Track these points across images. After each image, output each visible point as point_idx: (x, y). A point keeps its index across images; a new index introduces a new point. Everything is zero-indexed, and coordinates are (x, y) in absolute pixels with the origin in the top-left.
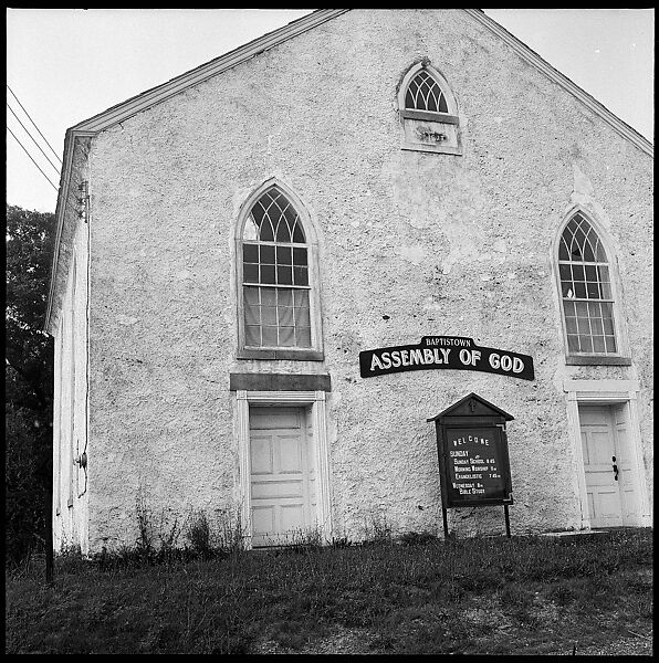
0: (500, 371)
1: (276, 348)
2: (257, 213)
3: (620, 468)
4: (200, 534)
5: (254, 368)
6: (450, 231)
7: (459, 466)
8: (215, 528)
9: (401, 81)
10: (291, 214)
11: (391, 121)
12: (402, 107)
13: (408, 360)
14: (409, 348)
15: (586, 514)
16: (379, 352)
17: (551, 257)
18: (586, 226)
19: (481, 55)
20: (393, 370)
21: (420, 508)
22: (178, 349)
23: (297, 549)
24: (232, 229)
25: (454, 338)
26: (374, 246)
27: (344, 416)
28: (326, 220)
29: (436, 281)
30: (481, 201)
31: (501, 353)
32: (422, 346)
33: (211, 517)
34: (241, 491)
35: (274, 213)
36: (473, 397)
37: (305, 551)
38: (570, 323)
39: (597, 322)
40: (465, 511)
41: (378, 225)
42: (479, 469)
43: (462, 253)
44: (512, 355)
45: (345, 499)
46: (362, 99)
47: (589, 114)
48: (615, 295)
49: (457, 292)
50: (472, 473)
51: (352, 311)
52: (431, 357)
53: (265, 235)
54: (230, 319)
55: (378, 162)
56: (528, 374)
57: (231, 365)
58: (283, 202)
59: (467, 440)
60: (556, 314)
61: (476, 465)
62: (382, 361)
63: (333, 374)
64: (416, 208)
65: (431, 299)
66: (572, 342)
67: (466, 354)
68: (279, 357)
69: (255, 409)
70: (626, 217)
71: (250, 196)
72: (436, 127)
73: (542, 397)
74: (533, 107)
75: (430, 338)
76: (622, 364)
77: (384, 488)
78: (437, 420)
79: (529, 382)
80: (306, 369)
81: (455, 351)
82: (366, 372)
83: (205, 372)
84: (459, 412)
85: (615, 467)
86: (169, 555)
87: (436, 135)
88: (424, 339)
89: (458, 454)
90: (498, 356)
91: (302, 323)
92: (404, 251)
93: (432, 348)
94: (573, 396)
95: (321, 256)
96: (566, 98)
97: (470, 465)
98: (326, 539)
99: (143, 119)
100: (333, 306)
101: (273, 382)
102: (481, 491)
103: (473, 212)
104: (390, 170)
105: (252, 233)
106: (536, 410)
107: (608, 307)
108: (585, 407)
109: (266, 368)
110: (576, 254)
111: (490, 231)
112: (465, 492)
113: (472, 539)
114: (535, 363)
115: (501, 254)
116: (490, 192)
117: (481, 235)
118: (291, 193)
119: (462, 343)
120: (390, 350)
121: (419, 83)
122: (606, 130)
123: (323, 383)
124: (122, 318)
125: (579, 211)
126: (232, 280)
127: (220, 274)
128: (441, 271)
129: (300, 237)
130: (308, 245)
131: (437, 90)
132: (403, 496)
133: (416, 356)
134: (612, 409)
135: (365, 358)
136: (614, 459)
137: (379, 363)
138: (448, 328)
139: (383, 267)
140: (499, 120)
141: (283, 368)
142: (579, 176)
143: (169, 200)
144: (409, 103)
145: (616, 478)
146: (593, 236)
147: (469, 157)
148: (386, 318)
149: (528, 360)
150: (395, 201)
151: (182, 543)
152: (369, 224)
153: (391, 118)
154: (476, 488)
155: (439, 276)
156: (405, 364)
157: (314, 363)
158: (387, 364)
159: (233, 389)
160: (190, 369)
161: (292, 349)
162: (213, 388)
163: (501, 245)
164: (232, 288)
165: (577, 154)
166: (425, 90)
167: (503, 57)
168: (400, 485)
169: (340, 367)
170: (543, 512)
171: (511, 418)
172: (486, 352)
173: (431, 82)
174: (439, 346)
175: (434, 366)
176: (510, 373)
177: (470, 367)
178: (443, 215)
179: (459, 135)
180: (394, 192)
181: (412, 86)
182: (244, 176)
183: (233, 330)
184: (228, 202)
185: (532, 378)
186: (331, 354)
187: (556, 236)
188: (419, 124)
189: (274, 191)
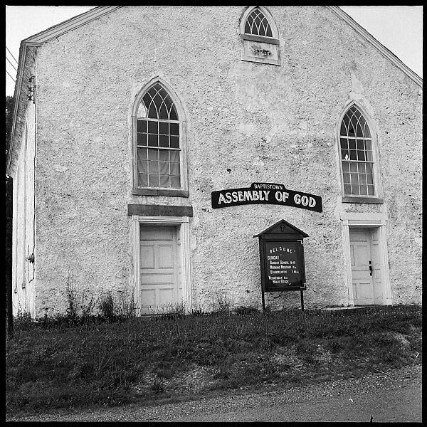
0: (301, 206)
1: (157, 188)
2: (146, 100)
3: (374, 267)
4: (108, 306)
5: (143, 201)
6: (271, 114)
7: (273, 265)
8: (117, 302)
9: (243, 15)
10: (169, 102)
11: (235, 41)
12: (243, 33)
13: (242, 198)
14: (243, 190)
15: (352, 297)
16: (224, 192)
17: (335, 134)
18: (358, 114)
20: (233, 204)
21: (248, 292)
22: (94, 188)
23: (169, 317)
24: (130, 110)
25: (272, 184)
26: (222, 123)
27: (201, 232)
28: (192, 105)
29: (262, 147)
30: (292, 95)
31: (302, 194)
32: (252, 189)
33: (115, 296)
34: (134, 280)
35: (158, 100)
36: (283, 222)
37: (174, 318)
38: (346, 176)
39: (364, 176)
40: (276, 294)
41: (225, 110)
42: (285, 267)
43: (278, 130)
44: (309, 196)
45: (201, 286)
46: (216, 26)
47: (363, 41)
48: (375, 159)
49: (275, 155)
50: (281, 270)
51: (207, 166)
52: (257, 196)
53: (152, 114)
54: (128, 169)
55: (226, 68)
56: (318, 208)
57: (129, 199)
58: (164, 93)
59: (278, 249)
60: (338, 170)
61: (284, 265)
62: (226, 198)
63: (194, 205)
64: (250, 99)
65: (258, 158)
66: (347, 188)
67: (279, 194)
68: (159, 194)
69: (144, 227)
70: (383, 109)
71: (142, 88)
72: (264, 46)
73: (327, 222)
74: (327, 36)
75: (257, 184)
76: (377, 202)
77: (225, 279)
78: (260, 236)
79: (318, 213)
80: (177, 202)
81: (273, 192)
82: (215, 205)
83: (112, 203)
84: (274, 231)
85: (370, 267)
86: (87, 319)
87: (264, 51)
88: (253, 184)
89: (273, 258)
90: (300, 196)
91: (175, 173)
92: (242, 127)
93: (258, 190)
94: (346, 222)
95: (189, 129)
96: (349, 30)
97: (279, 265)
98: (188, 310)
99: (72, 35)
100: (195, 162)
101: (155, 210)
102: (287, 282)
103: (286, 103)
104: (234, 74)
105: (143, 113)
106: (323, 231)
107: (370, 166)
108: (354, 230)
109: (151, 201)
110: (351, 132)
111: (297, 116)
112: (276, 282)
113: (280, 311)
114: (323, 201)
115: (304, 131)
116: (298, 90)
117: (292, 118)
118: (169, 88)
119: (277, 188)
120: (231, 191)
121: (254, 16)
122: (374, 51)
123: (188, 212)
124: (57, 167)
125: (354, 104)
126: (130, 144)
127: (122, 139)
128: (265, 141)
129: (174, 116)
130: (180, 122)
131: (265, 22)
132: (237, 284)
133: (248, 195)
134: (370, 231)
135: (215, 196)
136: (370, 263)
137: (224, 199)
138: (268, 177)
139: (227, 137)
140: (305, 43)
141: (162, 201)
142: (355, 80)
143: (89, 90)
144: (247, 30)
145: (371, 275)
146: (363, 120)
147: (285, 67)
148: (229, 170)
149: (318, 199)
150: (237, 94)
151: (96, 312)
152: (220, 109)
153: (235, 39)
154: (283, 279)
155: (264, 144)
156: (240, 200)
157: (182, 198)
158: (229, 200)
159: (130, 214)
160: (101, 201)
161: (168, 189)
162: (116, 213)
163: (304, 125)
164: (130, 148)
165: (354, 67)
166: (258, 23)
168: (236, 277)
169: (199, 201)
170: (325, 295)
171: (306, 236)
172: (292, 193)
173: (262, 16)
174: (262, 189)
175: (259, 202)
176: (307, 208)
177: (282, 203)
178: (267, 104)
179: (279, 52)
180: (236, 88)
181: (250, 19)
182: (138, 75)
183: (130, 177)
184: (128, 92)
185: (320, 211)
186: (194, 193)
187: (339, 120)
188: (253, 43)
189: (158, 86)
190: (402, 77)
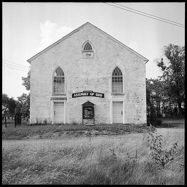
0: (98, 96)
1: (58, 93)
2: (56, 71)
4: (45, 122)
5: (54, 97)
6: (90, 72)
8: (48, 121)
9: (83, 45)
10: (62, 71)
12: (83, 50)
14: (81, 93)
16: (75, 94)
17: (110, 75)
18: (119, 69)
19: (100, 38)
20: (78, 96)
21: (81, 119)
23: (60, 124)
24: (52, 74)
25: (89, 91)
27: (69, 104)
28: (68, 72)
29: (87, 82)
31: (98, 93)
32: (83, 93)
33: (47, 119)
34: (52, 115)
35: (59, 71)
36: (88, 102)
38: (113, 87)
39: (119, 87)
43: (93, 76)
44: (100, 94)
47: (122, 47)
48: (123, 82)
49: (91, 83)
50: (88, 114)
52: (85, 94)
54: (51, 89)
55: (78, 60)
56: (103, 97)
57: (51, 96)
58: (61, 69)
59: (88, 108)
61: (89, 112)
63: (67, 97)
65: (86, 84)
66: (113, 91)
67: (91, 94)
68: (58, 95)
70: (127, 67)
71: (55, 69)
72: (89, 53)
73: (106, 101)
74: (109, 47)
76: (123, 95)
80: (63, 97)
81: (89, 93)
82: (73, 97)
84: (86, 104)
85: (122, 113)
86: (40, 124)
87: (89, 54)
88: (84, 91)
91: (63, 89)
92: (81, 76)
93: (85, 93)
94: (112, 100)
96: (117, 44)
97: (87, 112)
98: (65, 123)
99: (38, 57)
100: (68, 86)
101: (57, 99)
103: (95, 68)
104: (80, 62)
105: (55, 75)
106: (104, 103)
109: (57, 96)
110: (116, 74)
111: (98, 72)
112: (86, 117)
114: (105, 95)
115: (100, 76)
116: (99, 64)
117: (96, 72)
119: (91, 92)
120: (77, 93)
122: (125, 49)
123: (66, 99)
125: (117, 66)
126: (52, 83)
129: (63, 75)
130: (65, 76)
131: (90, 46)
132: (78, 117)
133: (82, 94)
135: (73, 95)
136: (122, 111)
138: (88, 89)
139: (77, 79)
140: (102, 50)
141: (59, 97)
142: (118, 59)
144: (85, 49)
145: (122, 115)
146: (120, 71)
147: (95, 58)
148: (77, 88)
149: (103, 95)
151: (42, 123)
152: (75, 72)
153: (80, 52)
154: (88, 116)
155: (88, 80)
156: (80, 95)
159: (51, 100)
160: (45, 97)
161: (61, 93)
162: (48, 100)
163: (100, 74)
164: (52, 84)
165: (118, 55)
166: (88, 46)
167: (104, 37)
168: (78, 115)
172: (95, 93)
173: (89, 44)
174: (86, 92)
175: (85, 96)
176: (100, 97)
177: (92, 96)
179: (94, 54)
180: (80, 66)
181: (86, 46)
182: (54, 65)
183: (51, 91)
184: (51, 70)
185: (104, 98)
186: (67, 94)
187: (112, 71)
188: (86, 53)
189: (59, 67)
190: (135, 56)
